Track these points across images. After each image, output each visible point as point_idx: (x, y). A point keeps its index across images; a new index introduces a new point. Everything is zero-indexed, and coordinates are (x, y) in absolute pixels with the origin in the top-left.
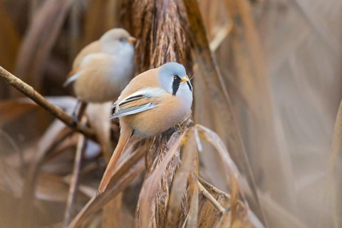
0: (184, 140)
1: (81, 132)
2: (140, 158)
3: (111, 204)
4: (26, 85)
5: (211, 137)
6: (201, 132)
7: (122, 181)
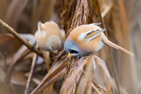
0: (87, 62)
1: (35, 52)
2: (64, 68)
3: (47, 89)
4: (10, 28)
5: (100, 62)
6: (96, 59)
7: (54, 78)
